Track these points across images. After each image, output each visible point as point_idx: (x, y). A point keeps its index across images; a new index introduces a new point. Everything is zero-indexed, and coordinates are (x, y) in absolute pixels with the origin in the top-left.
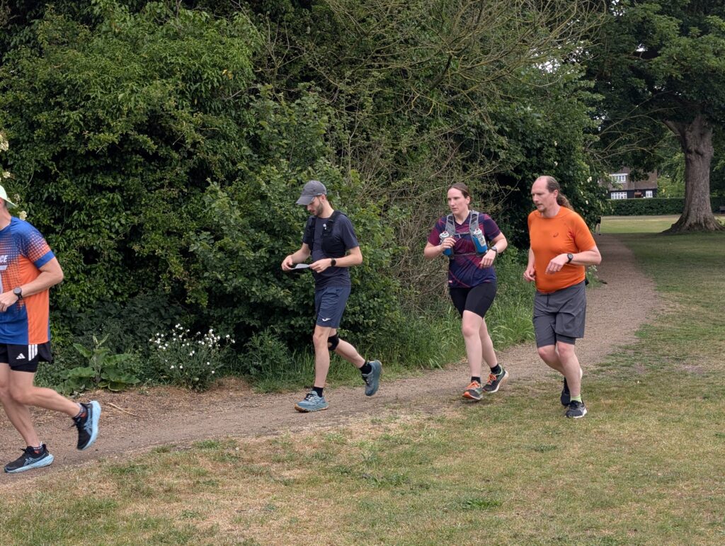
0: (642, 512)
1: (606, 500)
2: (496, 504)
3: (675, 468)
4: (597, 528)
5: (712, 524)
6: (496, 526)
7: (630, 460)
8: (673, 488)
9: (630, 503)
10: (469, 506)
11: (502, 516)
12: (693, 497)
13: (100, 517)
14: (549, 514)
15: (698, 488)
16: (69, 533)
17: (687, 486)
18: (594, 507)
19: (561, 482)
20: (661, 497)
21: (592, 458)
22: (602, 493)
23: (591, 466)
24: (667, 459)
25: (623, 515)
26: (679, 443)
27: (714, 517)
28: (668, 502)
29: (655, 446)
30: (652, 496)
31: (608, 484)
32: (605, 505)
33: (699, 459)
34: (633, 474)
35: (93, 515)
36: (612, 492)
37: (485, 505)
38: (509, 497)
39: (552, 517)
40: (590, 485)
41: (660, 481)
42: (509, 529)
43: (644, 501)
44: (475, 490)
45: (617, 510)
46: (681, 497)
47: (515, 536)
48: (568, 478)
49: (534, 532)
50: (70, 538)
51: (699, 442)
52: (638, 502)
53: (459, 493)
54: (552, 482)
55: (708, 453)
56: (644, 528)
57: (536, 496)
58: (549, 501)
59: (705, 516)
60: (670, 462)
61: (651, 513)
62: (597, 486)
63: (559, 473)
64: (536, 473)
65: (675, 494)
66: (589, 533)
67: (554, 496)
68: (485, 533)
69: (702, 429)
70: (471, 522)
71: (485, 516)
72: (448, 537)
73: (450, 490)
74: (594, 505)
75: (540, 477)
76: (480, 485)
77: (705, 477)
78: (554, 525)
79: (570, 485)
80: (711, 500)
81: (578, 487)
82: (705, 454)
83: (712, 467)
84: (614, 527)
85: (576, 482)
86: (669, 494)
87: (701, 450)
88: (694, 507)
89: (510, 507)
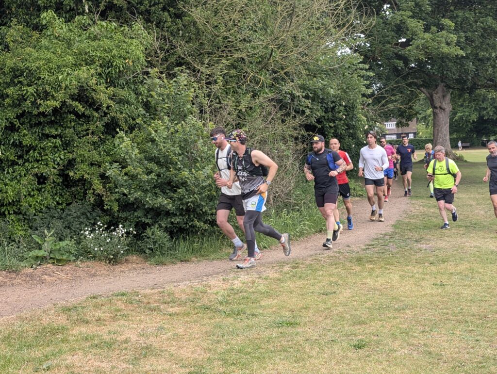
0: (383, 326)
1: (362, 320)
2: (297, 324)
3: (406, 303)
4: (355, 335)
5: (423, 332)
6: (296, 335)
7: (379, 299)
8: (403, 314)
9: (376, 322)
10: (280, 325)
11: (300, 330)
12: (414, 318)
13: (58, 335)
14: (328, 328)
15: (418, 313)
16: (40, 344)
17: (412, 312)
18: (354, 324)
19: (337, 311)
20: (395, 318)
21: (356, 298)
22: (361, 317)
23: (355, 303)
24: (401, 298)
25: (372, 328)
26: (410, 289)
27: (425, 328)
28: (398, 321)
29: (395, 291)
30: (390, 318)
31: (364, 312)
32: (361, 323)
33: (421, 298)
34: (380, 306)
35: (54, 334)
36: (366, 317)
37: (290, 324)
38: (304, 320)
39: (330, 330)
40: (354, 312)
41: (396, 310)
42: (303, 336)
43: (384, 320)
44: (285, 317)
45: (368, 326)
46: (407, 318)
47: (307, 340)
48: (341, 309)
49: (318, 338)
50: (41, 346)
51: (423, 288)
52: (381, 321)
53: (275, 318)
54: (331, 311)
55: (427, 294)
56: (383, 335)
57: (321, 319)
58: (329, 322)
59: (419, 328)
60: (403, 299)
61: (388, 326)
62: (358, 313)
63: (335, 306)
64: (322, 306)
65: (403, 317)
66: (350, 338)
67: (331, 319)
68: (289, 339)
69: (426, 281)
70: (281, 333)
71: (290, 330)
72: (267, 341)
73: (270, 317)
74: (354, 323)
75: (325, 309)
76: (288, 314)
77: (424, 307)
78: (331, 334)
79: (342, 313)
80: (425, 319)
81: (346, 313)
82: (425, 295)
83: (428, 302)
84: (365, 334)
85: (345, 311)
86: (400, 317)
87: (423, 293)
88: (414, 323)
89: (305, 325)
